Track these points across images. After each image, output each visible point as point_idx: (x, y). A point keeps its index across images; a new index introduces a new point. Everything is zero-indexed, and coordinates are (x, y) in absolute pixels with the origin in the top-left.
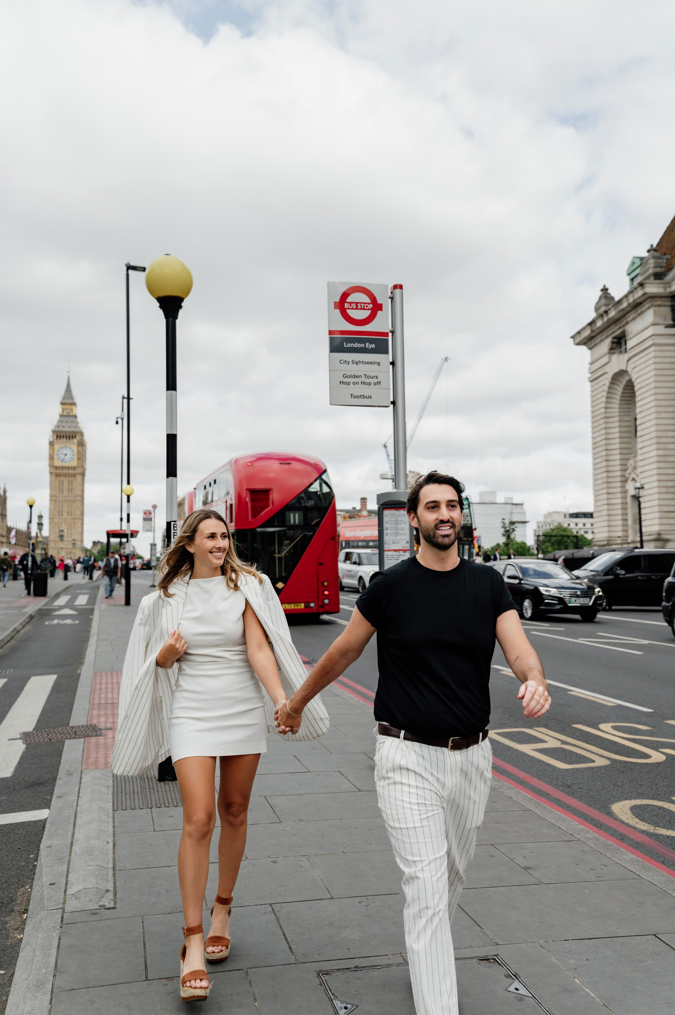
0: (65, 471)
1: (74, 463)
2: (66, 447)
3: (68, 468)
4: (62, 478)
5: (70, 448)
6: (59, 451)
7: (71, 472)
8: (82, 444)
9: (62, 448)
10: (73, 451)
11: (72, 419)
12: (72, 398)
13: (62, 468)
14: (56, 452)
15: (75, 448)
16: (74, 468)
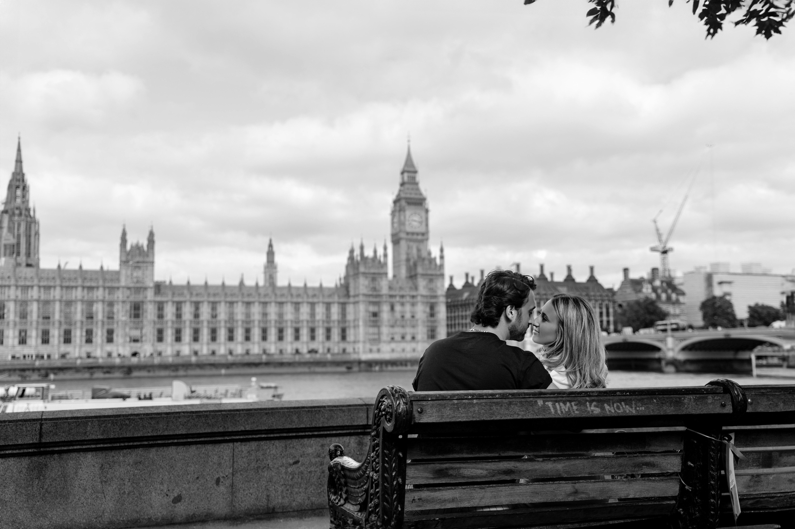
0: (415, 237)
1: (422, 229)
2: (415, 213)
3: (418, 234)
4: (411, 244)
5: (419, 214)
6: (409, 217)
7: (420, 237)
8: (427, 211)
9: (412, 214)
10: (421, 217)
11: (414, 186)
12: (412, 165)
13: (413, 234)
14: (407, 217)
15: (423, 214)
16: (423, 234)
